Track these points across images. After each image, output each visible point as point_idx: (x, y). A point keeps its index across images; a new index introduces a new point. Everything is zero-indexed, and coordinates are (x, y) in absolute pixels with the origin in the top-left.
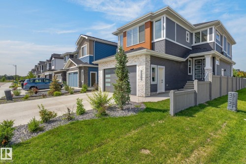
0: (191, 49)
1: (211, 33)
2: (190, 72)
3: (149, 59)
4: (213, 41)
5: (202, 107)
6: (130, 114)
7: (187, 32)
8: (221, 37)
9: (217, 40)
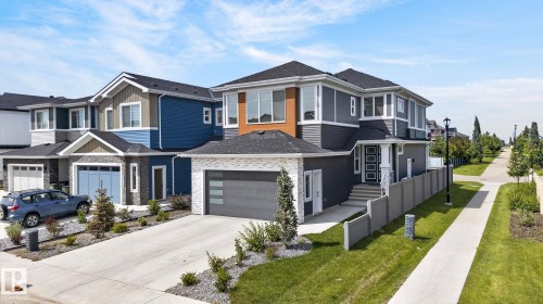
0: (358, 126)
1: (389, 103)
2: (357, 169)
3: (302, 163)
4: (392, 117)
5: (376, 235)
6: (301, 252)
7: (352, 98)
8: (406, 102)
9: (398, 114)
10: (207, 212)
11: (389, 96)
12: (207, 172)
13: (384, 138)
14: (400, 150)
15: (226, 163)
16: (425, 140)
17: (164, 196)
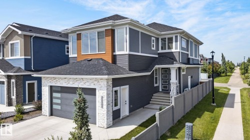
0: (157, 56)
1: (176, 41)
2: (156, 83)
3: (111, 82)
4: (178, 50)
7: (153, 38)
8: (187, 41)
9: (182, 48)
10: (52, 114)
11: (176, 37)
12: (51, 87)
13: (173, 64)
14: (183, 71)
15: (61, 81)
16: (199, 64)
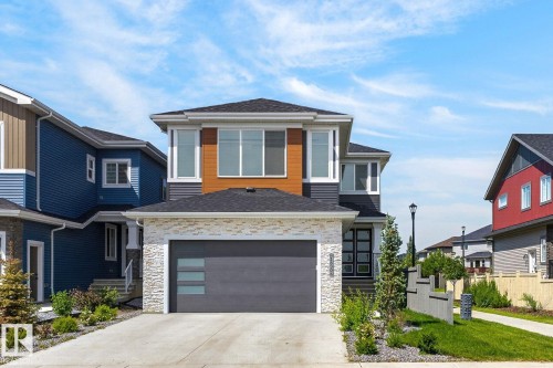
11: (374, 166)
17: (40, 298)
